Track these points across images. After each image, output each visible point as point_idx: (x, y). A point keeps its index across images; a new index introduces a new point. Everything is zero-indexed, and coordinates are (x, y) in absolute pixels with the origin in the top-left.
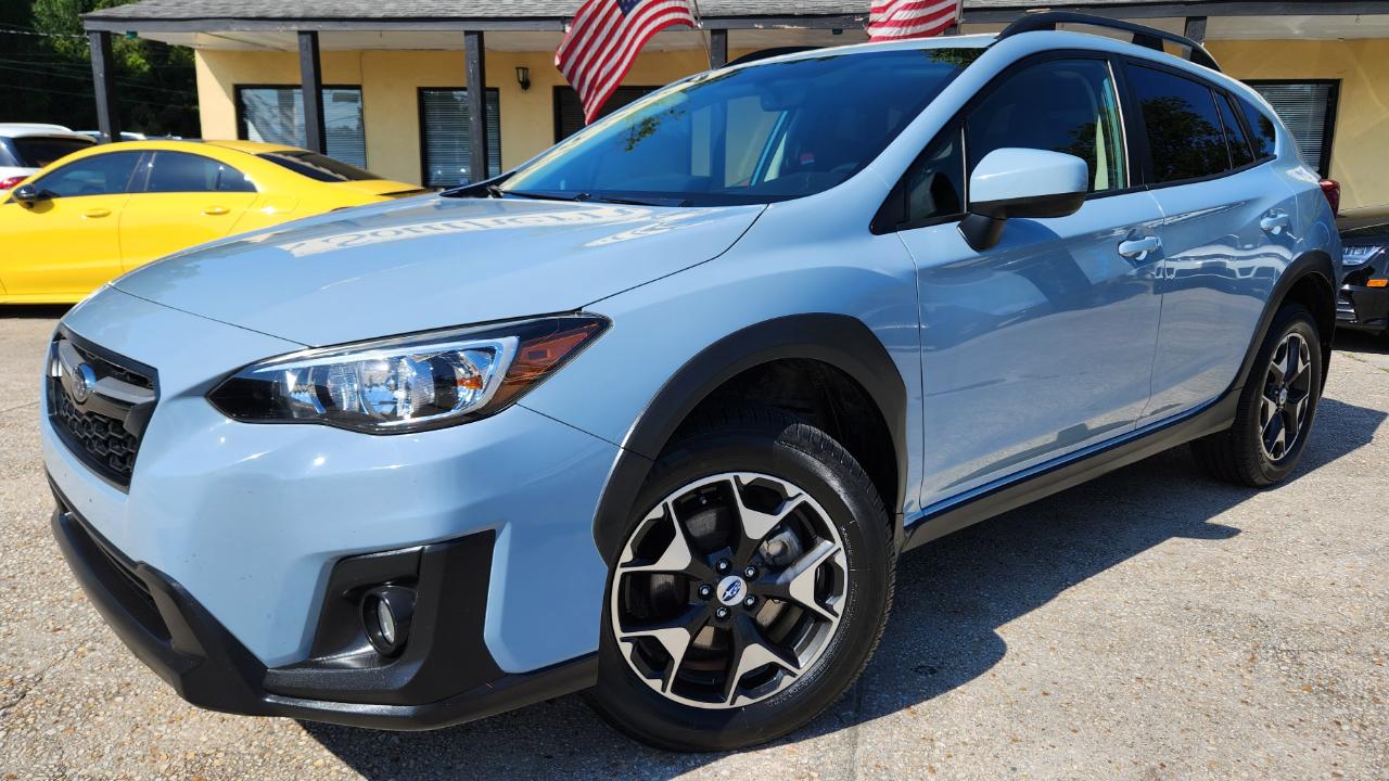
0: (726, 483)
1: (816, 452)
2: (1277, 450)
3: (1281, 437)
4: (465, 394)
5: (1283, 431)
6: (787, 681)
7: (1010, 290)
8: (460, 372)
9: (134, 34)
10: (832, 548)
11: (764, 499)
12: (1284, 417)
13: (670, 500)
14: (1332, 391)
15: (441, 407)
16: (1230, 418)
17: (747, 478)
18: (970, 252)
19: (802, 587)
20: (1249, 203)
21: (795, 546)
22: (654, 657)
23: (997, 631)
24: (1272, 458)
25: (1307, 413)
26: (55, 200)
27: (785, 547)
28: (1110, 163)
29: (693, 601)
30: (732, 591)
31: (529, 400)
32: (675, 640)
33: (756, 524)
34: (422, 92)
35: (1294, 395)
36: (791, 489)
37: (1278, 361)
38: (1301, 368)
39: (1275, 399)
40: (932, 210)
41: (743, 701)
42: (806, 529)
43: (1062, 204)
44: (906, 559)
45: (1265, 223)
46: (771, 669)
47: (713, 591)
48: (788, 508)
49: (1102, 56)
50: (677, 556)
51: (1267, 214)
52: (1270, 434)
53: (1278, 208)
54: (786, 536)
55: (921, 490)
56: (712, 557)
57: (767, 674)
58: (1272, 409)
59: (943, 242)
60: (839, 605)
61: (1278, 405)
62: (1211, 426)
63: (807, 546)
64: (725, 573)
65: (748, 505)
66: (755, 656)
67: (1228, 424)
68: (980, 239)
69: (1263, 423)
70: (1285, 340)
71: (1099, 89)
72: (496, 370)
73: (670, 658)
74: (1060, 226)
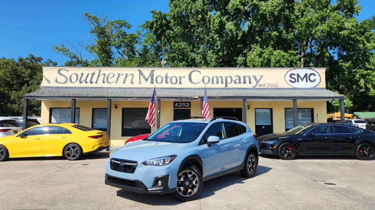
0: (186, 172)
1: (195, 168)
2: (251, 172)
3: (252, 170)
4: (166, 162)
5: (252, 169)
6: (193, 193)
7: (213, 151)
8: (166, 160)
9: (34, 99)
10: (197, 179)
11: (190, 173)
12: (252, 168)
13: (181, 173)
14: (259, 164)
15: (164, 163)
16: (243, 167)
17: (188, 171)
18: (208, 147)
19: (194, 183)
20: (242, 139)
21: (193, 179)
22: (180, 190)
23: (214, 192)
24: (251, 173)
25: (256, 167)
26: (28, 136)
27: (192, 179)
28: (224, 135)
29: (183, 184)
30: (187, 183)
31: (171, 163)
32: (182, 188)
33: (190, 176)
34: (93, 109)
35: (253, 164)
36: (193, 172)
37: (250, 159)
38: (253, 161)
39: (250, 165)
40: (204, 142)
41: (189, 196)
42: (194, 177)
43: (218, 142)
44: (204, 182)
45: (244, 141)
46: (191, 192)
47: (185, 183)
48: (193, 174)
49: (221, 122)
50: (182, 179)
51: (245, 140)
52: (250, 170)
53: (247, 139)
54: (192, 178)
55: (205, 174)
56: (185, 180)
57: (191, 193)
58: (250, 166)
59: (205, 146)
60: (198, 185)
61: (251, 166)
62: (241, 168)
63: (194, 179)
64: (186, 181)
65: (189, 174)
66: (190, 190)
67: (243, 168)
68: (209, 146)
69: (249, 168)
70: (250, 157)
71: (222, 126)
72: (169, 160)
73: (181, 190)
74: (218, 144)
